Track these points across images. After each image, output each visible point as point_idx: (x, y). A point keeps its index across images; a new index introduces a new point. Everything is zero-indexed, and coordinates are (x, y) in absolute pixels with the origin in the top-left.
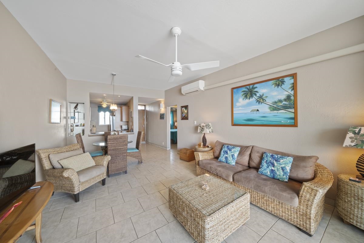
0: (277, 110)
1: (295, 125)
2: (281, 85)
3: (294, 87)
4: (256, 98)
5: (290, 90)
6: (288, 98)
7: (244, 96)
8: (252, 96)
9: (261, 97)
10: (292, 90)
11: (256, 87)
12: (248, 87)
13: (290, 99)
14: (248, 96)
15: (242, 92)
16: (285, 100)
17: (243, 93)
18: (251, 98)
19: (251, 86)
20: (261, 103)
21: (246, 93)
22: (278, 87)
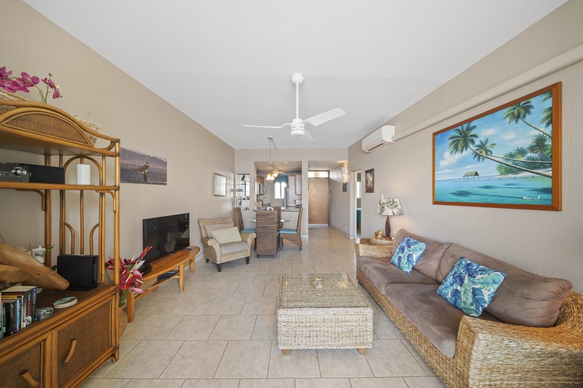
0: (514, 173)
1: (554, 206)
3: (552, 117)
6: (540, 143)
7: (452, 146)
8: (466, 146)
9: (482, 146)
10: (548, 125)
11: (475, 127)
12: (460, 128)
13: (544, 145)
14: (459, 146)
15: (450, 139)
16: (532, 149)
17: (451, 141)
18: (465, 149)
19: (466, 126)
20: (483, 159)
21: (456, 140)
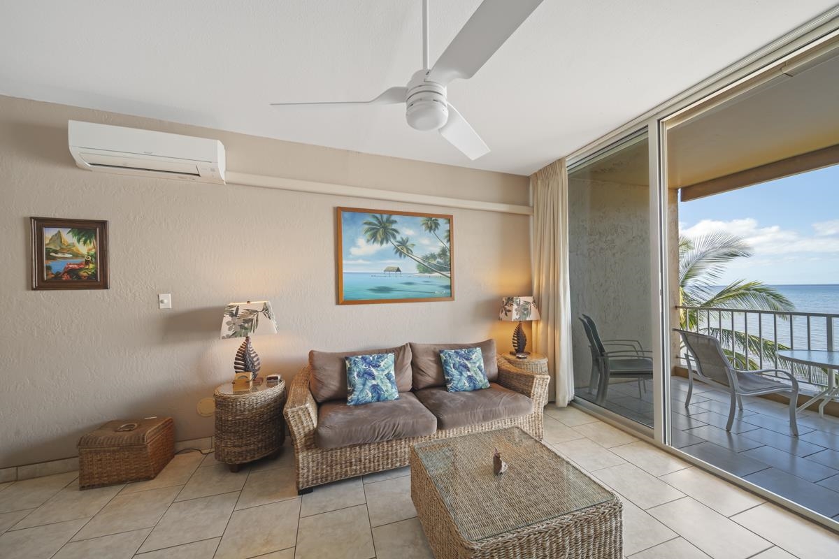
0: (429, 272)
1: (451, 297)
2: (435, 230)
3: (450, 238)
4: (396, 244)
5: (446, 240)
6: (443, 252)
7: (369, 233)
8: (386, 239)
9: (403, 243)
10: (447, 242)
11: (395, 222)
12: (378, 216)
13: (446, 255)
14: (378, 236)
15: (365, 223)
16: (440, 255)
17: (367, 227)
18: (385, 242)
19: (385, 217)
20: (405, 257)
21: (373, 229)
22: (430, 231)
